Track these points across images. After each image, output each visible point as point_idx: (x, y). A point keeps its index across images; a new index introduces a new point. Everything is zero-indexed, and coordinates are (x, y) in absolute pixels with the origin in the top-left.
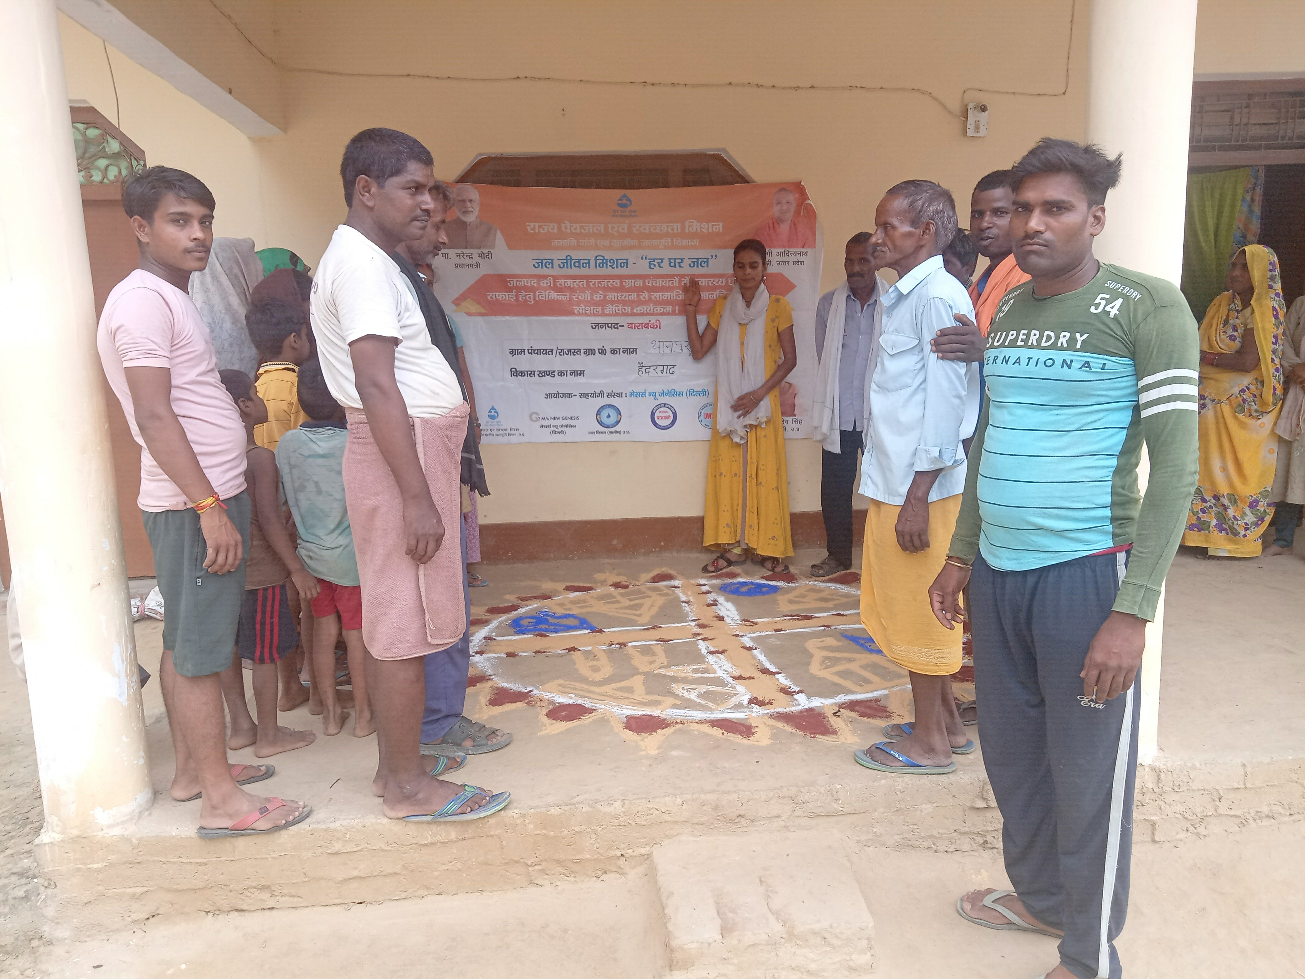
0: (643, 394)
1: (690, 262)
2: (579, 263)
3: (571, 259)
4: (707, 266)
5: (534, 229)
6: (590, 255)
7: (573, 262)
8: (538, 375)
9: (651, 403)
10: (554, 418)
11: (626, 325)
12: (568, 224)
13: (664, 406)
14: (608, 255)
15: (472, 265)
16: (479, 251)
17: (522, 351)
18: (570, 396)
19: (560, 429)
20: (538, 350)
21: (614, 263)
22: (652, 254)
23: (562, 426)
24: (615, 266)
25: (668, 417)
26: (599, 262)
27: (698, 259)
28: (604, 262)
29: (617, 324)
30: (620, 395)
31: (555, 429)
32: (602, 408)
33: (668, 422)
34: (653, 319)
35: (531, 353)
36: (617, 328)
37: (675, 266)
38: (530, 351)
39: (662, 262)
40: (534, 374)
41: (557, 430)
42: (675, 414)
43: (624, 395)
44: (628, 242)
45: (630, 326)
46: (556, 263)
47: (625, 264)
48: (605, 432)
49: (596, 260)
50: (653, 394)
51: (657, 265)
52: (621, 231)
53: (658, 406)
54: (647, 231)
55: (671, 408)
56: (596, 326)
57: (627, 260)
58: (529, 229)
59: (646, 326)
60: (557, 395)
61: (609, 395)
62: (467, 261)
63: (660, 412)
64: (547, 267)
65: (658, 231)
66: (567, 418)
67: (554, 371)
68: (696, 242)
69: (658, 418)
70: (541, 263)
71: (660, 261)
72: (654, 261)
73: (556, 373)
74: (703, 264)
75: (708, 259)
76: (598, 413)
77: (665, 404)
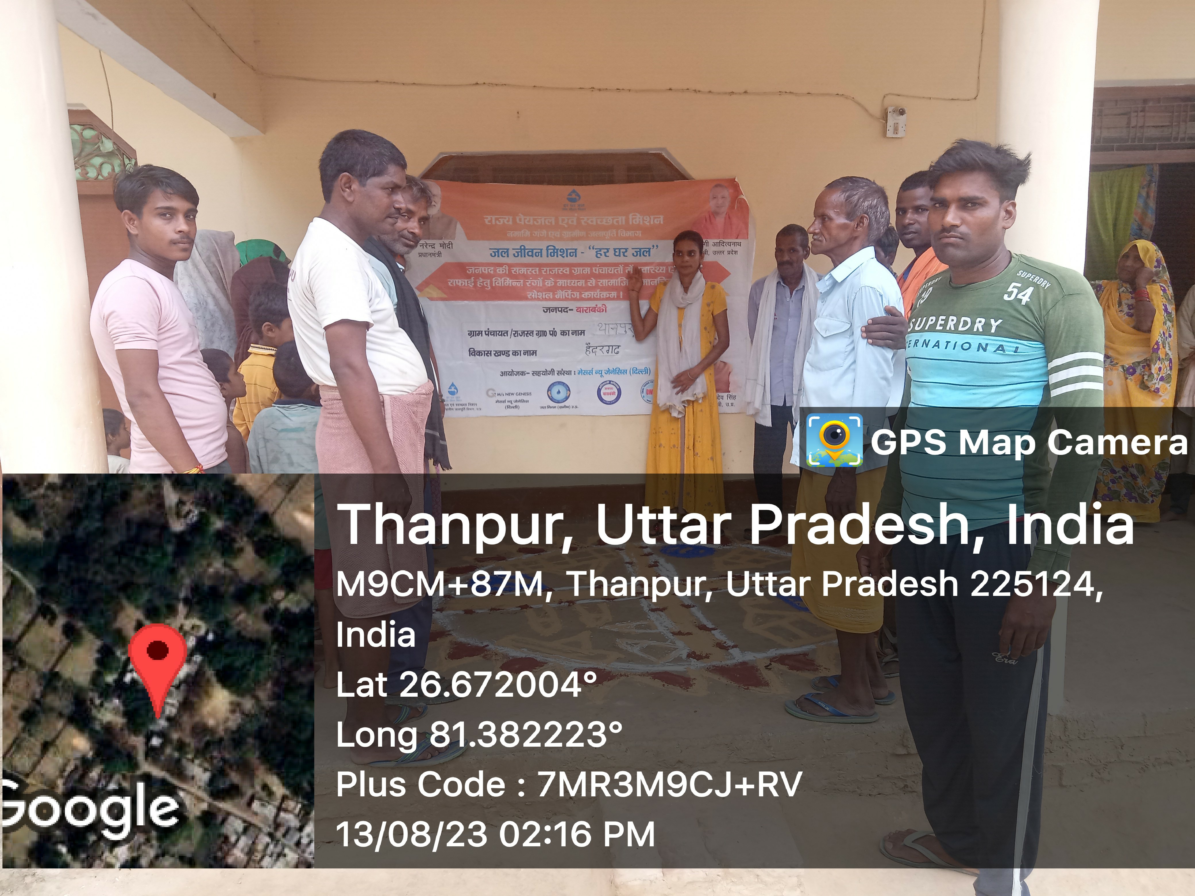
0: (590, 372)
1: (633, 251)
2: (532, 253)
3: (525, 249)
4: (649, 255)
5: (491, 221)
6: (543, 245)
7: (527, 251)
8: (495, 354)
9: (598, 380)
10: (509, 394)
11: (575, 309)
12: (522, 217)
13: (610, 383)
14: (559, 245)
15: (434, 254)
16: (441, 242)
17: (480, 333)
18: (523, 373)
19: (514, 404)
20: (494, 331)
21: (563, 252)
22: (598, 244)
23: (516, 401)
24: (565, 255)
25: (613, 393)
26: (550, 251)
27: (640, 249)
28: (555, 252)
29: (567, 308)
30: (569, 373)
31: (509, 404)
32: (553, 385)
33: (613, 397)
34: (600, 304)
35: (488, 335)
36: (567, 312)
37: (619, 255)
38: (487, 333)
39: (608, 251)
40: (491, 354)
41: (511, 405)
42: (619, 391)
43: (573, 373)
44: (577, 233)
45: (579, 310)
46: (511, 252)
47: (574, 253)
48: (555, 407)
49: (547, 250)
50: (600, 372)
51: (603, 254)
52: (570, 223)
53: (604, 383)
54: (595, 223)
55: (616, 385)
56: (548, 310)
57: (576, 250)
58: (486, 221)
59: (594, 310)
60: (511, 373)
61: (559, 373)
62: (430, 250)
63: (606, 389)
64: (502, 256)
65: (604, 223)
66: (520, 394)
67: (509, 351)
68: (639, 233)
69: (604, 394)
70: (497, 252)
71: (606, 251)
72: (600, 251)
73: (511, 353)
74: (645, 254)
75: (650, 249)
76: (549, 389)
77: (610, 381)
